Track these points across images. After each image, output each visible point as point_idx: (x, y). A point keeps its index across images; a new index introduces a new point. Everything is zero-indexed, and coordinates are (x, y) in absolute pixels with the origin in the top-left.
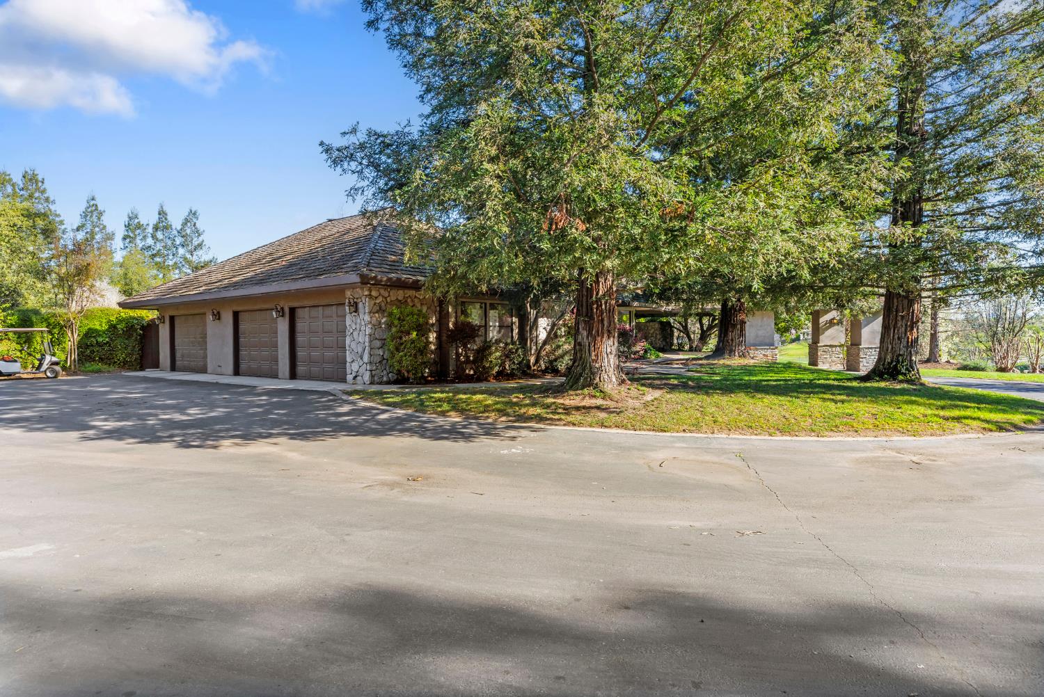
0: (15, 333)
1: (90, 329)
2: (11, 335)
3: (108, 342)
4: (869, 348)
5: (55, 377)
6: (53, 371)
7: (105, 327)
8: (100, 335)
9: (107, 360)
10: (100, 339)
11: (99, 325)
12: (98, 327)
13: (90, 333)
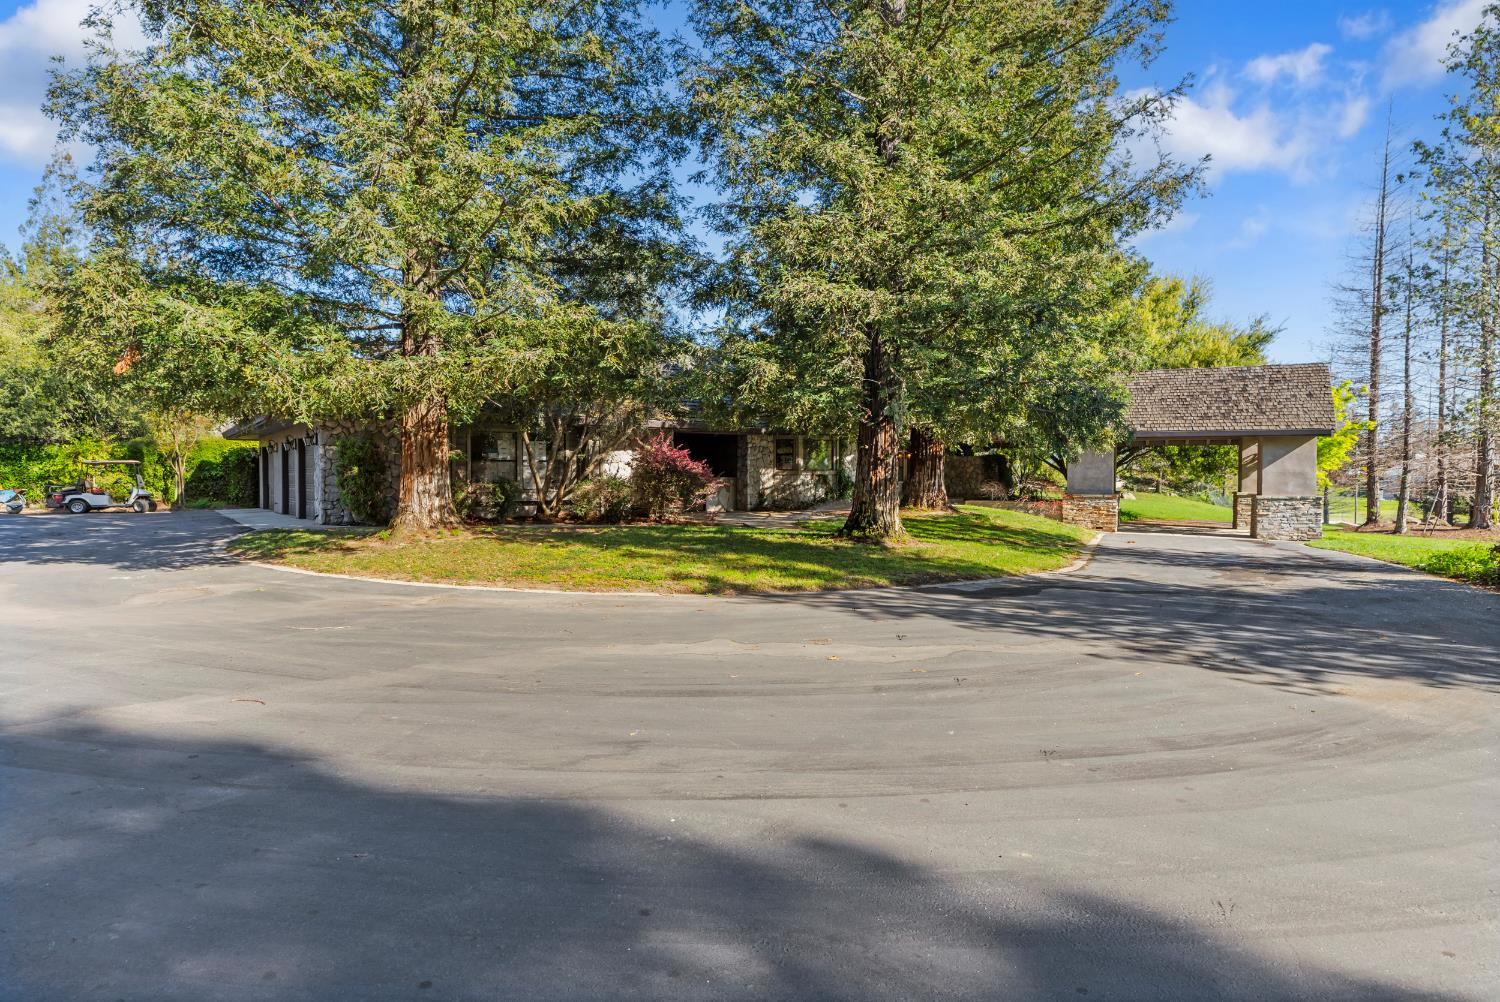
0: (127, 465)
1: (203, 461)
2: (122, 467)
3: (222, 476)
4: (1272, 500)
5: (141, 512)
6: (140, 505)
7: (219, 460)
8: (214, 469)
9: (220, 495)
10: (213, 473)
11: (212, 456)
12: (212, 460)
13: (203, 466)
